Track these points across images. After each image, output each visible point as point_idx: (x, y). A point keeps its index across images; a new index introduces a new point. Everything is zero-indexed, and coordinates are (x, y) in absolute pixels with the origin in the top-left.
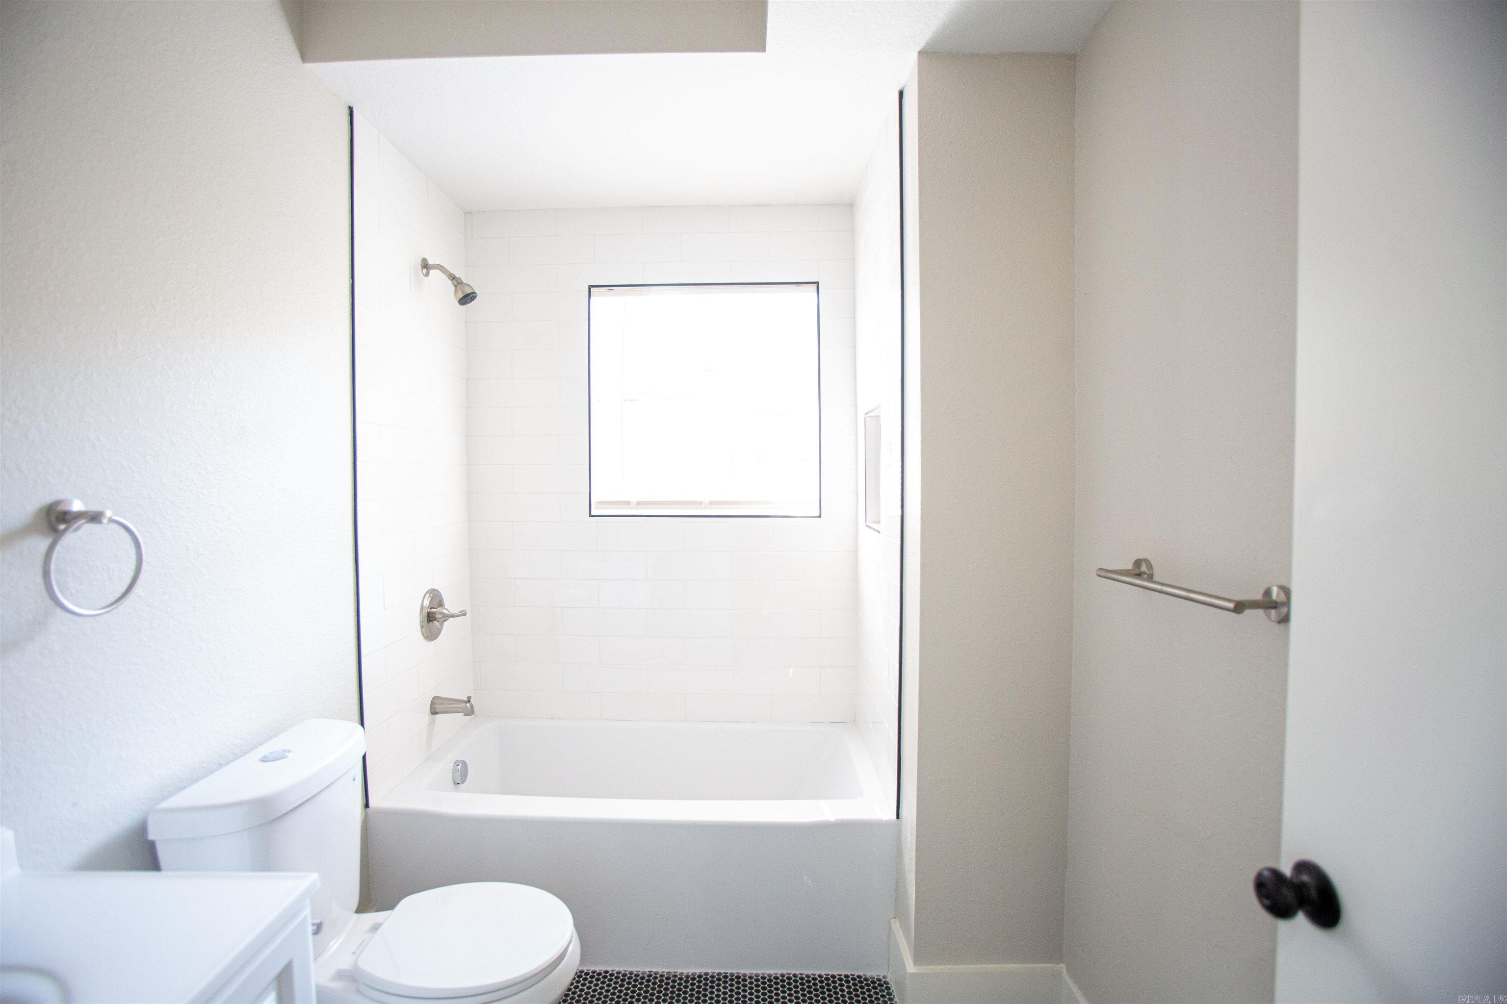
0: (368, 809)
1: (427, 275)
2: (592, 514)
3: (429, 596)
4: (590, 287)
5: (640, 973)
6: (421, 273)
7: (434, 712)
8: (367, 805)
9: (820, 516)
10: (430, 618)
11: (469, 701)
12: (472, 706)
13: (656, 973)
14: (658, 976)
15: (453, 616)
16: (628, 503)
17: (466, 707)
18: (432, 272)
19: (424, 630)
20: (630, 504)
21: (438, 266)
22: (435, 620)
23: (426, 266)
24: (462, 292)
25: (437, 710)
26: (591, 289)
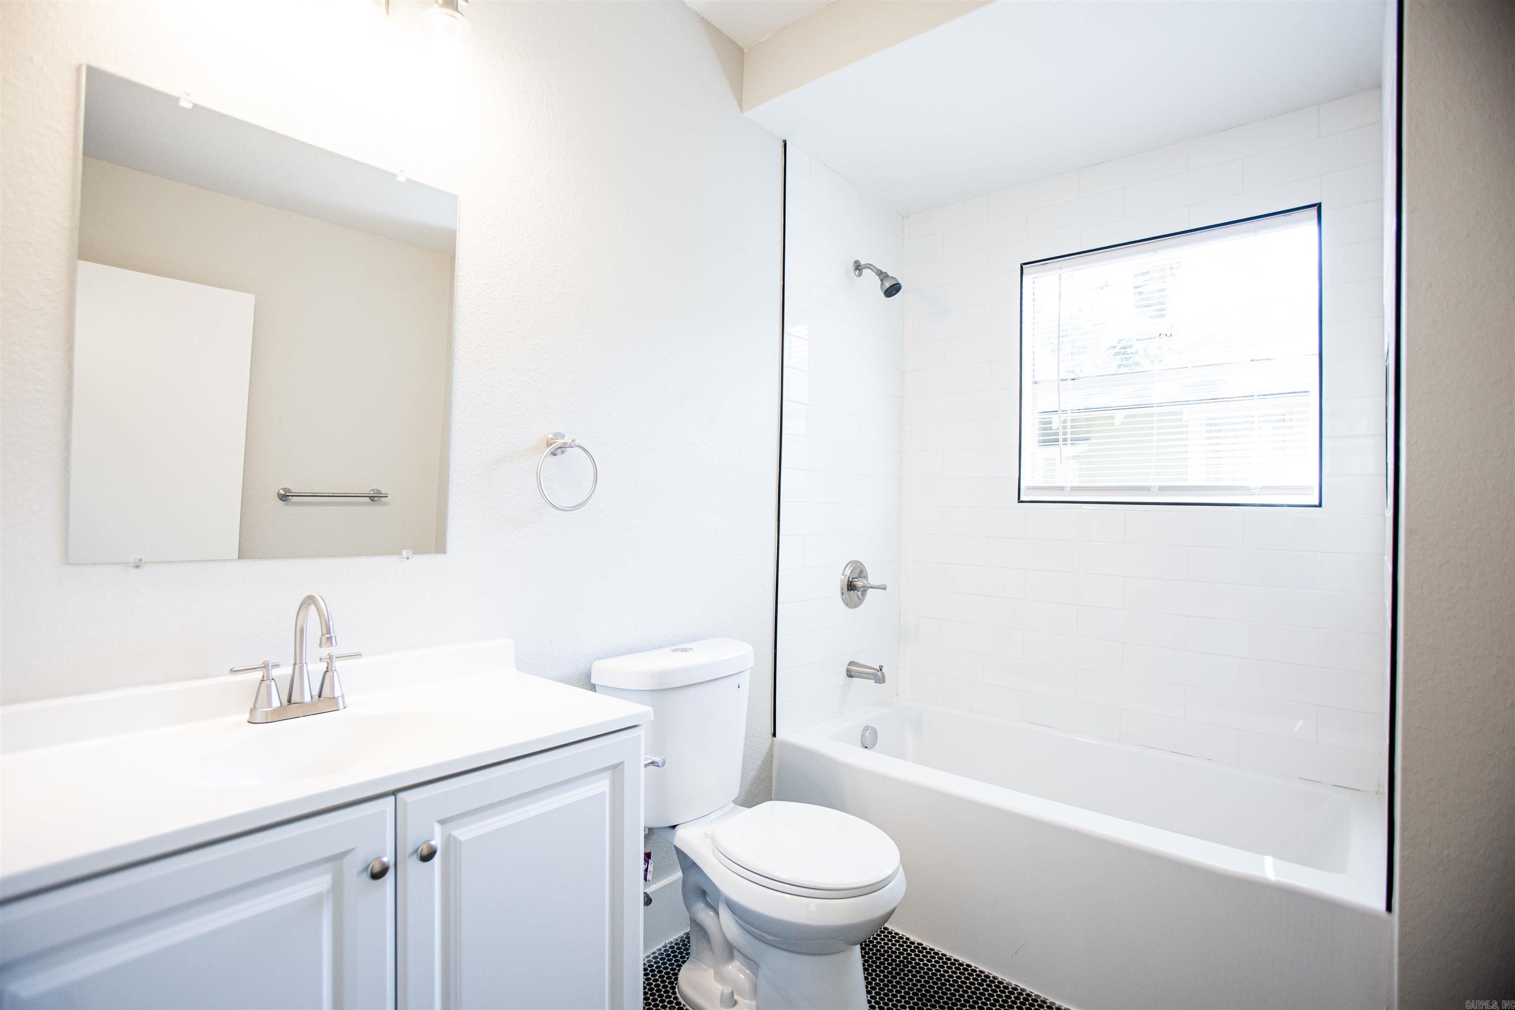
0: (774, 738)
1: (860, 275)
2: (1021, 500)
3: (852, 566)
4: (1022, 266)
5: (1005, 982)
6: (852, 273)
7: (850, 675)
8: (774, 735)
9: (1320, 505)
10: (851, 586)
11: (881, 670)
12: (883, 675)
13: (1023, 990)
14: (1024, 993)
15: (872, 588)
16: (1062, 489)
17: (878, 676)
18: (863, 272)
19: (843, 597)
20: (1064, 490)
21: (868, 265)
22: (856, 590)
23: (858, 267)
24: (887, 285)
25: (852, 674)
26: (1024, 266)
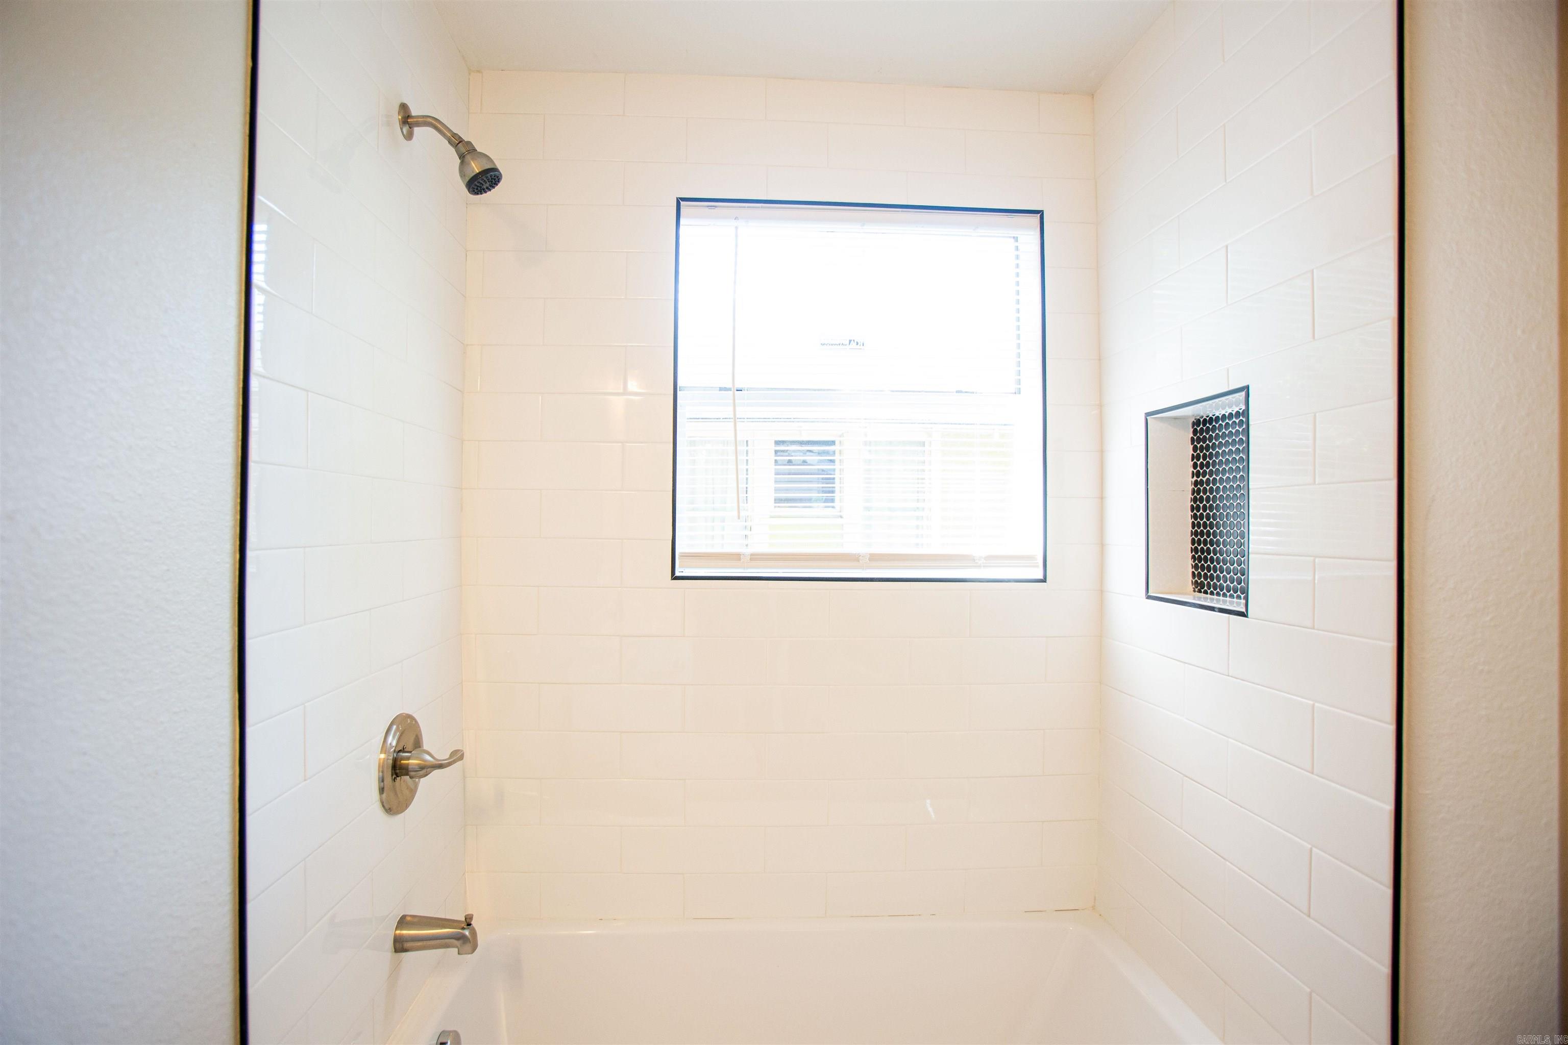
1: (409, 136)
2: (677, 574)
3: (397, 729)
4: (679, 201)
6: (397, 128)
7: (400, 946)
9: (1044, 580)
10: (397, 769)
11: (469, 925)
12: (473, 932)
15: (440, 766)
16: (736, 557)
17: (464, 937)
18: (417, 130)
19: (384, 796)
20: (740, 559)
21: (429, 120)
22: (407, 774)
23: (407, 120)
24: (475, 167)
25: (407, 945)
26: (682, 203)
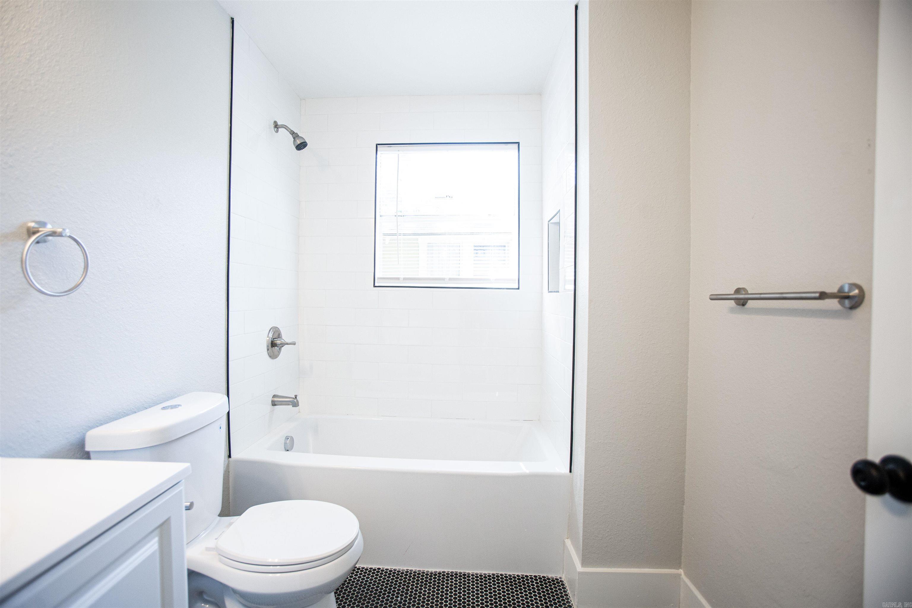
0: (230, 459)
1: (277, 132)
2: (376, 285)
3: (273, 331)
4: (377, 145)
5: (401, 570)
6: (273, 129)
7: (274, 404)
8: (230, 456)
9: (518, 289)
10: (273, 344)
11: (296, 398)
12: (297, 401)
13: (411, 571)
15: (287, 344)
17: (294, 402)
18: (280, 129)
19: (269, 351)
20: (399, 279)
21: (283, 126)
22: (276, 346)
23: (276, 126)
24: (298, 142)
25: (276, 403)
26: (378, 146)
